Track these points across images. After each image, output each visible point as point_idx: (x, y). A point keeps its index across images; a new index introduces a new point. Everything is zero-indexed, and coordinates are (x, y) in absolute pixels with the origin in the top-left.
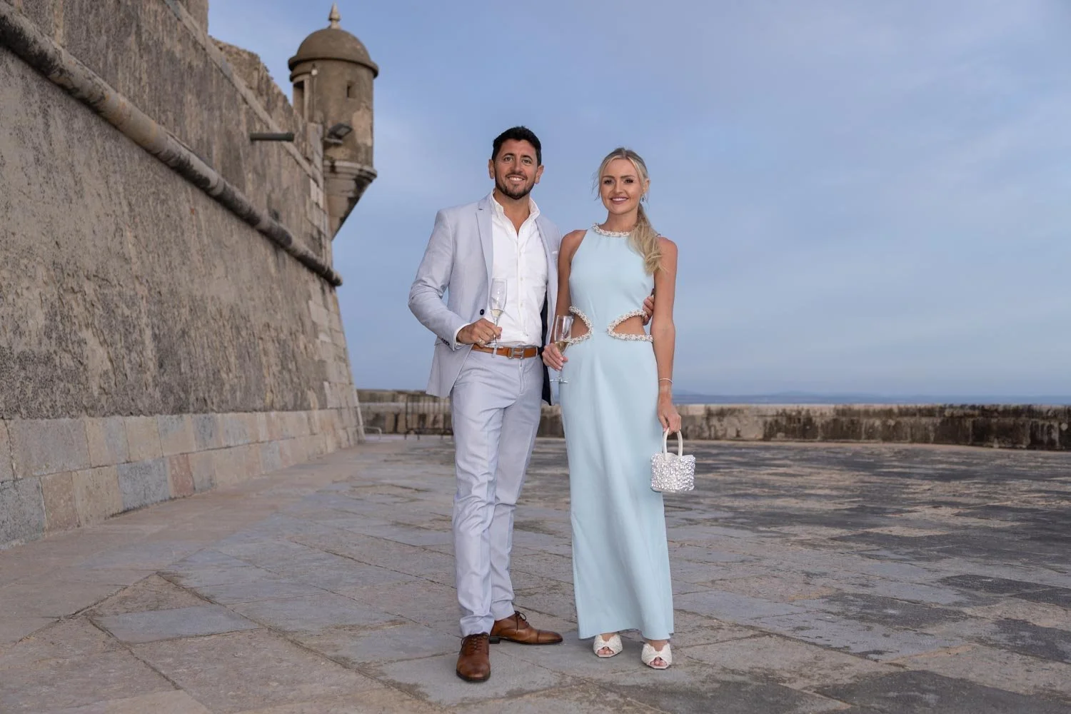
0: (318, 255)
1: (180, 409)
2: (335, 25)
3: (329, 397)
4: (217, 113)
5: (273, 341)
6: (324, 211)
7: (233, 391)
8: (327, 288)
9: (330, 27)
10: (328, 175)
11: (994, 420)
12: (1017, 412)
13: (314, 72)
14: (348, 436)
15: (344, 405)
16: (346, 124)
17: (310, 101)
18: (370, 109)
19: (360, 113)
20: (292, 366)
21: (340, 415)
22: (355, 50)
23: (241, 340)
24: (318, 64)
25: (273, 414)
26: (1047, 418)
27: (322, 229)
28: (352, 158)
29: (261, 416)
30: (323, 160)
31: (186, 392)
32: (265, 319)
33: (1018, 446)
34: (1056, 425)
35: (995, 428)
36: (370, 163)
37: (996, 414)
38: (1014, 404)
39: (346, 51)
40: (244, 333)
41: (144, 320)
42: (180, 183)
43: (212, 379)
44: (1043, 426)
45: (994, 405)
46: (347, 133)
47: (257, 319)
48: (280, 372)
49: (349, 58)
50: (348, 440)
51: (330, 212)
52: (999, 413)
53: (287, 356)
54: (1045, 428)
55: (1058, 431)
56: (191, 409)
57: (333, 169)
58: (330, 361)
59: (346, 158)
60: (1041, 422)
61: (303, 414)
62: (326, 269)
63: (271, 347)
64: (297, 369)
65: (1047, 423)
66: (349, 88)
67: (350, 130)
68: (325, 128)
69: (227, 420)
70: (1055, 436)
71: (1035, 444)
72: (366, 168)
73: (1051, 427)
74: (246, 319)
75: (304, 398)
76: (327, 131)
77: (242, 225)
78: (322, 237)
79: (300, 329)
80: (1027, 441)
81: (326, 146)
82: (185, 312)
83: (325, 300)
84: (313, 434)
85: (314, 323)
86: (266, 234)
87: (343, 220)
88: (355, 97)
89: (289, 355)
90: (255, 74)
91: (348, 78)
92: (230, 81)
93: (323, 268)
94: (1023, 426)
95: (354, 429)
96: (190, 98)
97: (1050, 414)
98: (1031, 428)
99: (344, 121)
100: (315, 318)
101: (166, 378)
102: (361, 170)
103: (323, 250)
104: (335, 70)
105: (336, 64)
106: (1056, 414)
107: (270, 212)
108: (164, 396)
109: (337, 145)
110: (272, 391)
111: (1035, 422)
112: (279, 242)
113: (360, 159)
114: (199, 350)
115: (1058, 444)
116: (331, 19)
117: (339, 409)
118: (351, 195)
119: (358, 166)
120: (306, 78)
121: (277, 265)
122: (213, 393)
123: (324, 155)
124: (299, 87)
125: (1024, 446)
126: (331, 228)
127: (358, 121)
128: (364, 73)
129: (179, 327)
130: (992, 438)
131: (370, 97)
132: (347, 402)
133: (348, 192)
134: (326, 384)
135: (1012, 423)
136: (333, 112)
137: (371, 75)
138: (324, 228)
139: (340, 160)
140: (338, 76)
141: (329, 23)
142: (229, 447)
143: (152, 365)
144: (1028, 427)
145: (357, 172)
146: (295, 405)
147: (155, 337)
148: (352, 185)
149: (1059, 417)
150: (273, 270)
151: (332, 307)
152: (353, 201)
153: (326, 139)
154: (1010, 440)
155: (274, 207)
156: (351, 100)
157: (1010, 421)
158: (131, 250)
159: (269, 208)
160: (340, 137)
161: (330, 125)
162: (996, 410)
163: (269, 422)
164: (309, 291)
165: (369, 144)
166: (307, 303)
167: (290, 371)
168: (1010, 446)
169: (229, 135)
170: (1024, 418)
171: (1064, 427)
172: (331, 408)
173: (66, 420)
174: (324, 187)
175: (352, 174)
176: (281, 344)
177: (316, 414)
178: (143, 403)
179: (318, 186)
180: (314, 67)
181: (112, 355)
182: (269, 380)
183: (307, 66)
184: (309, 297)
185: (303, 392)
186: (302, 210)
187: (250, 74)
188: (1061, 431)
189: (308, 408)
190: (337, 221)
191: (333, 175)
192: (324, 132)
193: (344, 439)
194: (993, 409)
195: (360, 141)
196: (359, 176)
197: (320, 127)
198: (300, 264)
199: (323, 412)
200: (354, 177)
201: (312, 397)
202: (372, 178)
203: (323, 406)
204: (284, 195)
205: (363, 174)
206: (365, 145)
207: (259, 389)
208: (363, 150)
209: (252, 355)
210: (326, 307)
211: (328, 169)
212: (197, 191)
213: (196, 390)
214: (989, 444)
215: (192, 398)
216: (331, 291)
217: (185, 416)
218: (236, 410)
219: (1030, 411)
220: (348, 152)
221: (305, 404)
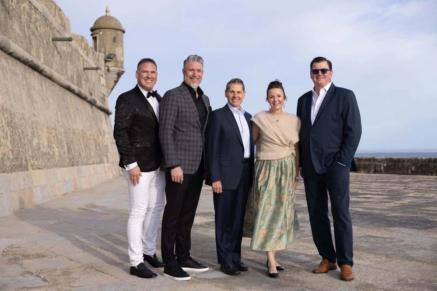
0: (104, 104)
1: (73, 165)
2: (108, 14)
3: (110, 158)
4: (75, 65)
5: (93, 140)
6: (105, 87)
7: (84, 158)
8: (107, 116)
9: (106, 15)
10: (106, 73)
11: (362, 163)
12: (369, 160)
13: (101, 33)
14: (116, 173)
15: (114, 161)
16: (114, 53)
17: (99, 44)
18: (122, 46)
19: (118, 48)
20: (98, 148)
21: (113, 165)
22: (116, 24)
23: (85, 141)
24: (102, 30)
25: (94, 165)
26: (379, 162)
27: (105, 94)
28: (116, 66)
29: (91, 166)
30: (105, 67)
31: (74, 160)
32: (90, 133)
33: (370, 172)
34: (382, 164)
35: (362, 166)
36: (122, 67)
37: (362, 161)
38: (368, 157)
39: (113, 25)
40: (85, 139)
41: (64, 139)
42: (68, 92)
43: (79, 155)
44: (378, 164)
45: (362, 157)
46: (114, 57)
47: (88, 133)
48: (95, 151)
49: (114, 28)
50: (116, 174)
51: (108, 87)
52: (364, 160)
53: (97, 145)
54: (379, 166)
55: (383, 166)
56: (75, 165)
57: (108, 70)
58: (109, 145)
59: (113, 66)
60: (377, 163)
61: (102, 165)
62: (107, 109)
63: (92, 142)
64: (100, 149)
65: (380, 164)
66: (114, 39)
67: (115, 55)
68: (105, 55)
69: (83, 167)
70: (382, 168)
71: (376, 172)
72: (121, 70)
73: (381, 165)
74: (85, 134)
75: (102, 160)
76: (106, 56)
77: (83, 100)
78: (105, 97)
79: (100, 134)
80: (373, 170)
81: (106, 61)
82: (72, 134)
83: (106, 121)
84: (106, 172)
85: (104, 131)
86: (89, 102)
87: (112, 89)
88: (116, 42)
89: (97, 144)
90: (83, 44)
91: (114, 35)
92: (77, 51)
93: (106, 109)
94: (372, 165)
95: (118, 170)
96: (69, 63)
97: (380, 160)
98: (374, 166)
99: (112, 52)
100: (104, 129)
101: (69, 156)
102: (119, 70)
103: (105, 102)
104: (109, 32)
105: (108, 30)
106: (382, 161)
107: (89, 93)
108: (70, 161)
109: (110, 61)
110: (93, 158)
111: (376, 163)
112: (92, 103)
113: (118, 66)
114: (75, 146)
115: (383, 172)
116: (106, 12)
117: (113, 162)
118: (115, 80)
119: (118, 69)
120: (97, 36)
121: (92, 112)
122: (80, 160)
123: (105, 65)
124: (95, 39)
125: (372, 172)
126: (108, 93)
127: (118, 52)
128: (120, 33)
129: (71, 140)
130: (361, 169)
131: (122, 42)
132: (115, 160)
133: (114, 78)
134: (109, 153)
135: (368, 164)
136: (108, 48)
137: (122, 32)
138: (106, 93)
139: (111, 67)
140: (110, 34)
141: (106, 13)
142: (84, 177)
143: (66, 152)
144: (373, 165)
145: (118, 71)
146: (100, 161)
147: (66, 144)
148: (116, 76)
149: (383, 161)
150: (91, 114)
151: (109, 124)
152: (116, 82)
153: (106, 59)
154: (367, 170)
155: (91, 91)
156: (115, 43)
157: (367, 163)
158: (60, 119)
159: (89, 92)
160: (111, 58)
161: (107, 54)
162: (363, 159)
163: (94, 168)
164: (101, 119)
165: (122, 60)
166: (101, 124)
167: (98, 150)
168: (367, 172)
169: (78, 71)
170: (372, 162)
171: (385, 165)
172: (111, 162)
173: (53, 169)
174: (105, 77)
175: (116, 72)
176: (95, 140)
177: (106, 165)
178: (66, 164)
179: (103, 78)
180: (100, 31)
181: (59, 150)
182: (93, 154)
183: (98, 31)
184: (102, 121)
185: (102, 157)
186: (98, 89)
187: (82, 44)
188: (384, 166)
189: (103, 163)
190: (110, 90)
191: (108, 73)
192: (105, 56)
193: (115, 174)
194: (362, 158)
195: (118, 59)
196: (118, 73)
197: (103, 54)
198: (98, 110)
199: (108, 164)
200: (116, 73)
201: (105, 159)
202: (123, 73)
203: (108, 162)
204: (93, 86)
205: (120, 72)
206: (120, 60)
207: (90, 157)
208: (120, 62)
209: (88, 145)
210: (107, 124)
211: (106, 70)
212: (71, 93)
213: (76, 159)
214: (360, 172)
215: (75, 161)
216: (108, 117)
217: (74, 167)
218: (85, 165)
219: (374, 160)
220: (114, 63)
221: (103, 161)
